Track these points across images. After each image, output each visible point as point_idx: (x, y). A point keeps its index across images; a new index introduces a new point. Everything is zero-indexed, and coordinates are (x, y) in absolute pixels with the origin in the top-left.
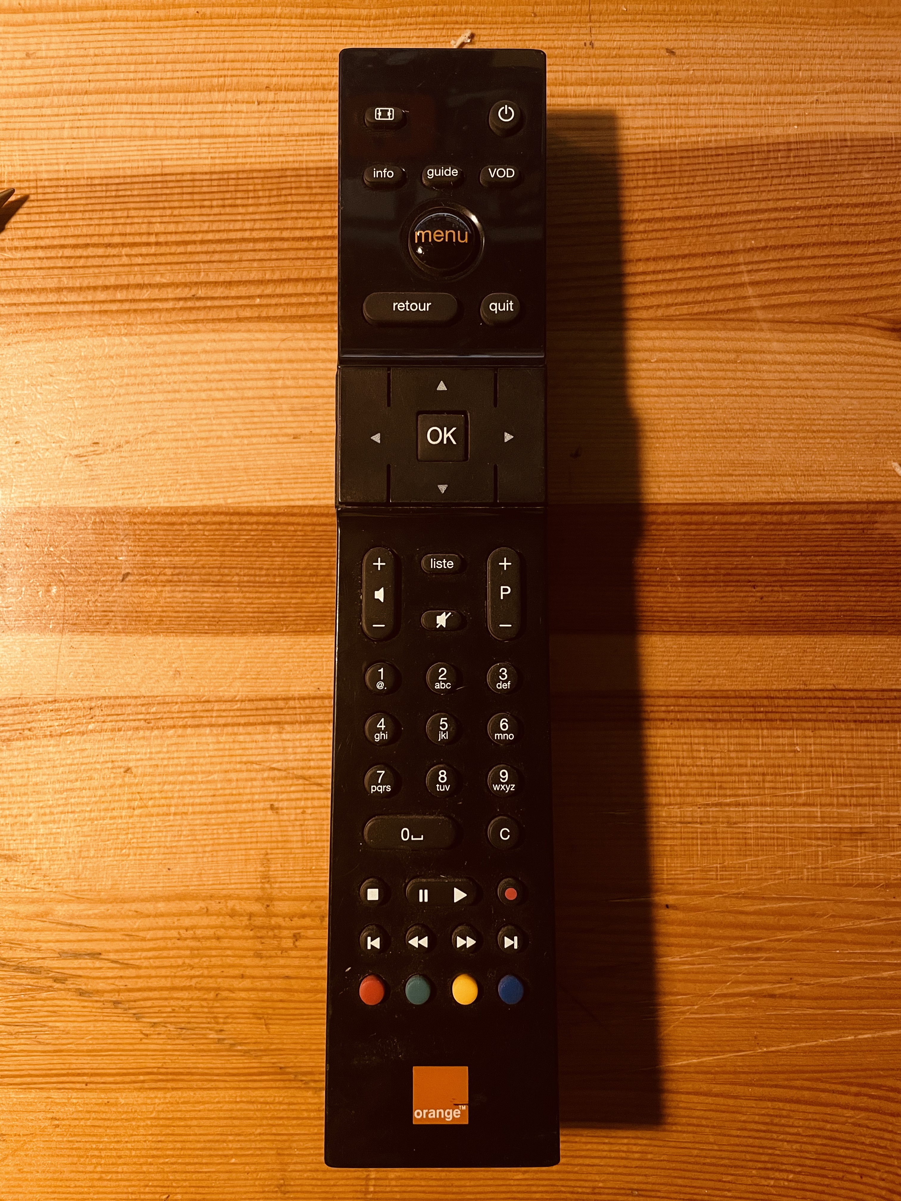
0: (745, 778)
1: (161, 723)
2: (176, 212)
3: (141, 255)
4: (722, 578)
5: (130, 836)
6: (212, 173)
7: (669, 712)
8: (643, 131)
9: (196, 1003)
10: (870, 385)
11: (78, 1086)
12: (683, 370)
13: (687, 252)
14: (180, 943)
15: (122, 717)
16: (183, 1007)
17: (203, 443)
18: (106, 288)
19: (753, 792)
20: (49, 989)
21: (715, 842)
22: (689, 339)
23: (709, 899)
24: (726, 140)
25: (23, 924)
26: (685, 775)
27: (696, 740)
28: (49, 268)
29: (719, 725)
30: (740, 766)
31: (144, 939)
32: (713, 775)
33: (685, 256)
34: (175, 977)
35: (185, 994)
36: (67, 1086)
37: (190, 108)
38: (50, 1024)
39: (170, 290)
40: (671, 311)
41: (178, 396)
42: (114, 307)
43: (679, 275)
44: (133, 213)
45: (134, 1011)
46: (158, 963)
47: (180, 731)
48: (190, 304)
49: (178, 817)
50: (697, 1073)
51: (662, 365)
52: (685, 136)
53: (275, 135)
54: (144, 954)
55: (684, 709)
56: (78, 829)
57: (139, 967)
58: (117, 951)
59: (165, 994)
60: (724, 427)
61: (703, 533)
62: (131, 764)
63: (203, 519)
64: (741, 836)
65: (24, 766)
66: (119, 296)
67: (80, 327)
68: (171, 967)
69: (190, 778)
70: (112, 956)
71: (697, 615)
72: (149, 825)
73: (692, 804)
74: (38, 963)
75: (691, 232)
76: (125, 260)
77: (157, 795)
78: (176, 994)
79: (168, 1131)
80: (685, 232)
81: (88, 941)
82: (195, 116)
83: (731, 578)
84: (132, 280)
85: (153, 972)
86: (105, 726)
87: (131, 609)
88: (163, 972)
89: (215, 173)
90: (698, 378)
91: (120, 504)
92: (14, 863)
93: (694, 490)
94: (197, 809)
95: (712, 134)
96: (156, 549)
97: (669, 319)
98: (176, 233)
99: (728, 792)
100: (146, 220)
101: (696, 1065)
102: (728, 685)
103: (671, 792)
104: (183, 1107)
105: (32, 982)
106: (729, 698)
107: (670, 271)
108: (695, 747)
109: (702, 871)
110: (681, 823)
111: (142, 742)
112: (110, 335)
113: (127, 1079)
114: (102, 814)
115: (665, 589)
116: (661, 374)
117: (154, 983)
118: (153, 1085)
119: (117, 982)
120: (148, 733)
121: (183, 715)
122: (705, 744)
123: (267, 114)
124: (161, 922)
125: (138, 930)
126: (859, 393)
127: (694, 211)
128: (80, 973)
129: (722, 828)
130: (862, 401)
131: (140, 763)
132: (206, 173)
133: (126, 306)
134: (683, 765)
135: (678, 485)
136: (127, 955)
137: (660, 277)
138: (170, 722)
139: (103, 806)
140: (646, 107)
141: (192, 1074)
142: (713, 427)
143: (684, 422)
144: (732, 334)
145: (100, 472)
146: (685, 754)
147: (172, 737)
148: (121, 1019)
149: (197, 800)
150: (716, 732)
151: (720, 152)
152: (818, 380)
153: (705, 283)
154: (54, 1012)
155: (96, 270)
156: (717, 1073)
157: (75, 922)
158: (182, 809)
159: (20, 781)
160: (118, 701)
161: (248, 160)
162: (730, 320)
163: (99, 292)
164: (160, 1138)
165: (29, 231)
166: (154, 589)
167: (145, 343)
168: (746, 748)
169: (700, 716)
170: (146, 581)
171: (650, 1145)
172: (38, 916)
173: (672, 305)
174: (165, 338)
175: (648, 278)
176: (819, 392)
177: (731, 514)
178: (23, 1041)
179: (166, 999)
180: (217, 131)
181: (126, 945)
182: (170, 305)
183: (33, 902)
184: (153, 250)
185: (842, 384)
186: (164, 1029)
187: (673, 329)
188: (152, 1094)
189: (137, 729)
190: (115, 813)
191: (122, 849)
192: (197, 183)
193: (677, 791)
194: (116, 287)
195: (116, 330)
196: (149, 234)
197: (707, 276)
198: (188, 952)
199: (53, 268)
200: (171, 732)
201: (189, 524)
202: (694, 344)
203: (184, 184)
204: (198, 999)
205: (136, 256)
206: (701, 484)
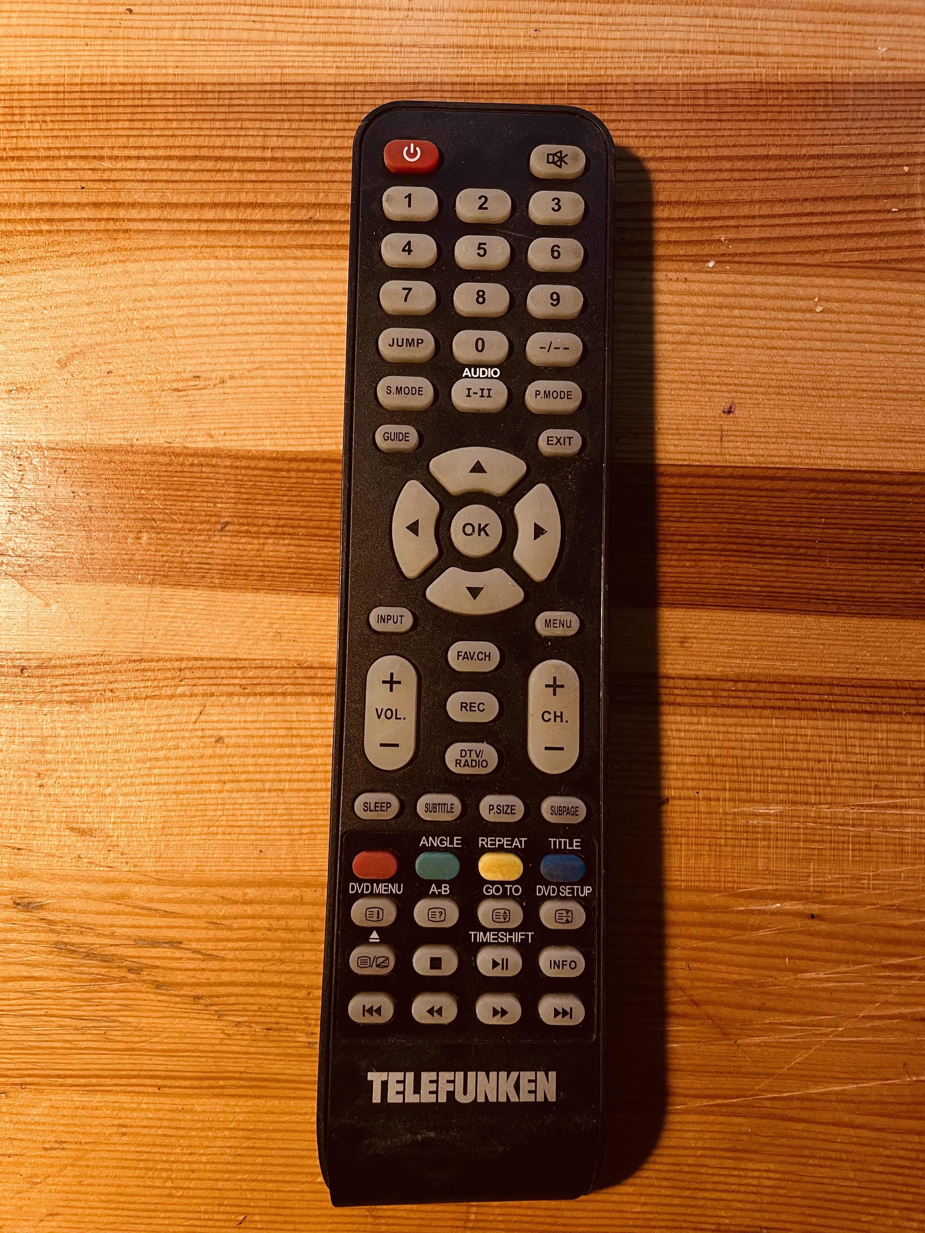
0: (904, 778)
1: (259, 689)
2: (295, 125)
3: (255, 171)
4: (886, 555)
5: (219, 813)
6: (336, 84)
7: (822, 701)
8: (814, 60)
9: (285, 1002)
11: (150, 1090)
12: (851, 322)
13: (858, 193)
14: (270, 934)
15: (215, 681)
16: (270, 1005)
17: (315, 381)
18: (215, 205)
19: (912, 793)
20: (122, 980)
21: (868, 847)
22: (859, 288)
23: (860, 911)
24: (904, 75)
25: (96, 906)
26: (838, 771)
27: (852, 734)
28: (152, 181)
29: (877, 718)
30: (899, 764)
31: (230, 928)
32: (868, 773)
33: (856, 198)
34: (263, 971)
35: (274, 992)
36: (137, 1089)
37: (315, 12)
38: (122, 1019)
39: (285, 211)
40: (839, 257)
41: (290, 329)
42: (224, 227)
43: (850, 218)
44: (247, 124)
45: (213, 1008)
46: (244, 955)
47: (279, 699)
48: (306, 227)
49: (273, 794)
50: (839, 1101)
51: (828, 317)
52: (859, 68)
53: (406, 46)
54: (230, 945)
55: (840, 698)
56: (161, 803)
57: (223, 959)
58: (199, 940)
59: (251, 990)
60: (894, 388)
61: (867, 503)
62: (224, 733)
63: (312, 466)
64: (897, 842)
65: (104, 731)
66: (229, 214)
67: (183, 247)
68: (259, 960)
69: (287, 751)
70: (194, 945)
71: (857, 595)
72: (240, 801)
73: (845, 805)
74: (113, 950)
75: (864, 172)
76: (236, 176)
77: (251, 768)
78: (262, 991)
79: (250, 1143)
80: (857, 172)
81: (168, 927)
82: (321, 21)
83: (897, 555)
84: (244, 198)
85: (239, 965)
86: (196, 690)
87: (229, 562)
88: (250, 965)
89: (340, 84)
90: (867, 332)
91: (220, 445)
92: (88, 838)
93: (860, 456)
94: (295, 785)
95: (889, 68)
96: (260, 497)
97: (838, 266)
98: (294, 148)
99: (885, 793)
100: (261, 133)
101: (837, 1093)
102: (890, 674)
103: (822, 790)
104: (266, 1118)
105: (103, 971)
106: (889, 688)
107: (840, 213)
108: (850, 741)
109: (852, 879)
110: (830, 824)
111: (236, 709)
112: (217, 258)
113: (205, 1083)
114: (189, 787)
115: (823, 565)
116: (826, 326)
117: (240, 977)
118: (233, 1091)
119: (198, 974)
120: (243, 700)
121: (283, 682)
122: (861, 738)
123: (400, 22)
124: (249, 910)
125: (224, 917)
127: (868, 150)
128: (157, 963)
129: (876, 832)
131: (233, 733)
132: (330, 84)
133: (237, 227)
134: (835, 761)
135: (840, 449)
136: (210, 945)
137: (829, 219)
138: (268, 689)
139: (190, 779)
140: (818, 35)
141: (278, 1081)
142: (882, 388)
143: (851, 380)
144: (906, 286)
145: (200, 409)
146: (839, 749)
147: (269, 705)
148: (201, 1016)
149: (295, 776)
150: (873, 725)
151: (897, 87)
153: (878, 229)
154: (126, 1005)
155: (205, 186)
156: (860, 1102)
157: (154, 905)
158: (276, 785)
159: (99, 748)
160: (211, 664)
161: (377, 72)
162: (904, 270)
163: (206, 210)
164: (239, 1151)
165: (131, 139)
166: (256, 541)
167: (255, 268)
168: (906, 744)
169: (857, 707)
170: (247, 532)
171: (784, 1180)
172: (113, 898)
173: (841, 250)
174: (278, 263)
175: (815, 220)
177: (898, 484)
178: (90, 1037)
179: (252, 996)
180: (344, 38)
181: (211, 934)
182: (285, 227)
183: (108, 881)
184: (267, 166)
186: (248, 1029)
187: (841, 277)
188: (233, 1102)
189: (231, 694)
190: (204, 787)
191: (209, 827)
192: (320, 95)
193: (828, 790)
194: (226, 205)
195: (224, 252)
196: (264, 148)
197: (880, 221)
198: (278, 945)
199: (156, 181)
200: (269, 700)
201: (298, 471)
202: (863, 294)
203: (305, 95)
204: (287, 997)
205: (250, 171)
206: (866, 450)
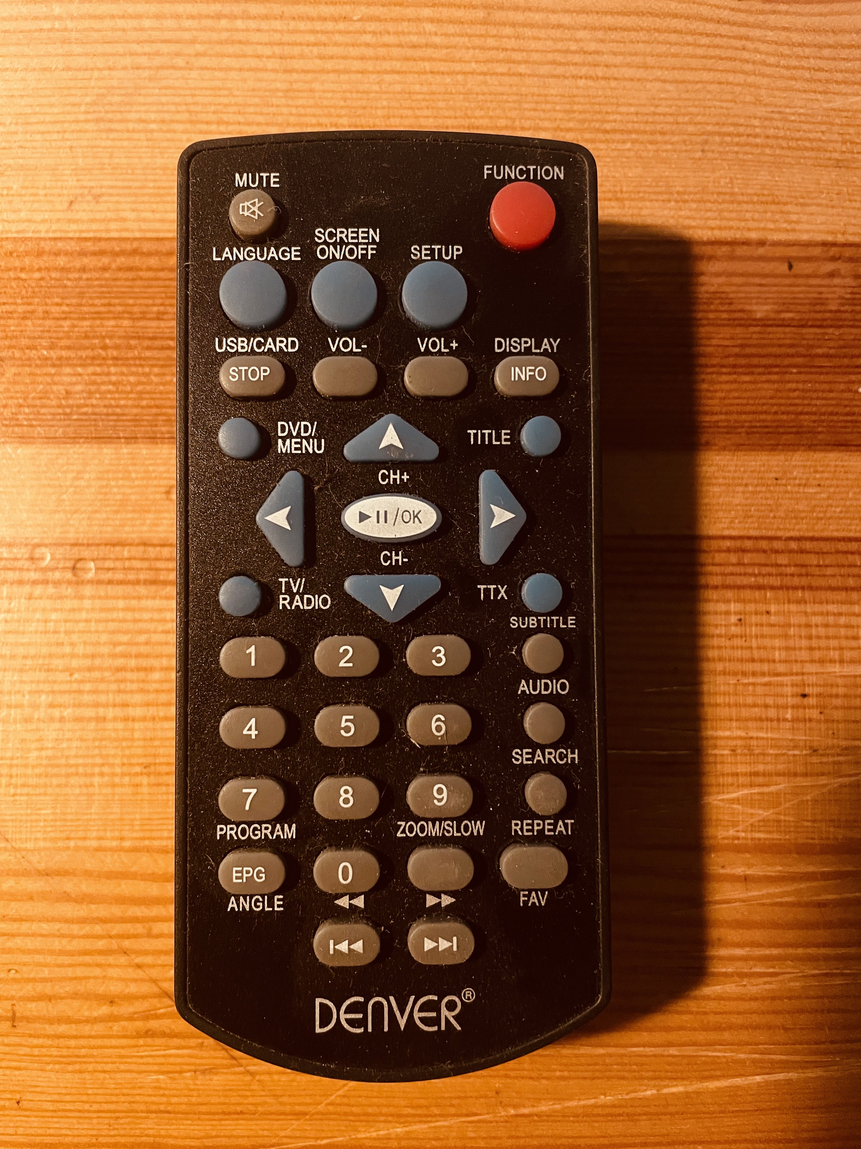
10: (694, 63)
12: (403, 33)
101: (398, 1137)
116: (368, 38)
126: (677, 75)
130: (681, 87)
152: (615, 54)
176: (614, 72)
185: (650, 61)
